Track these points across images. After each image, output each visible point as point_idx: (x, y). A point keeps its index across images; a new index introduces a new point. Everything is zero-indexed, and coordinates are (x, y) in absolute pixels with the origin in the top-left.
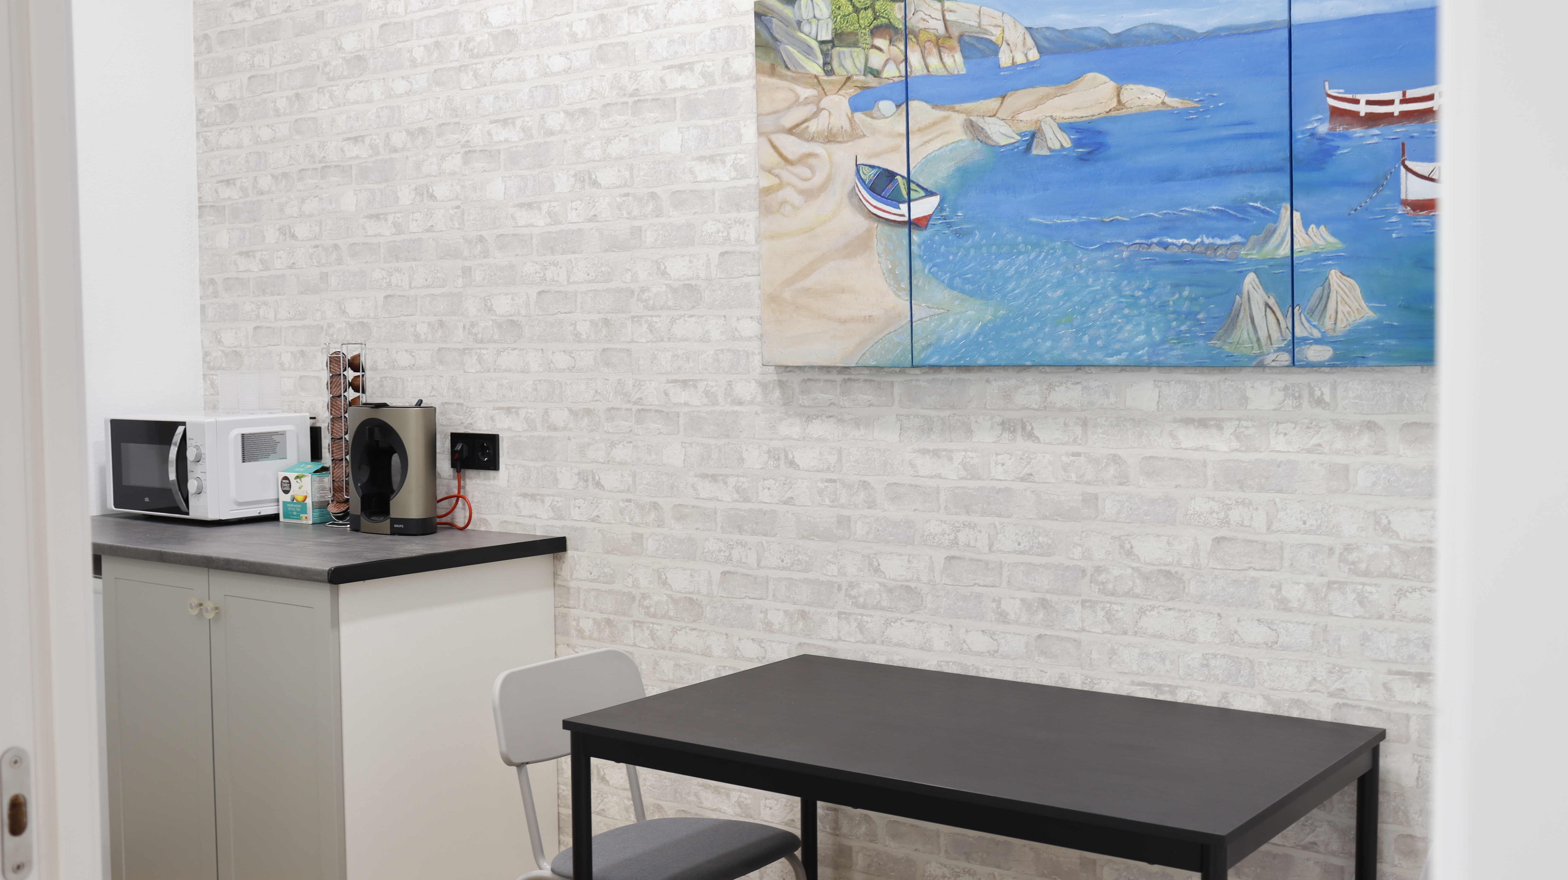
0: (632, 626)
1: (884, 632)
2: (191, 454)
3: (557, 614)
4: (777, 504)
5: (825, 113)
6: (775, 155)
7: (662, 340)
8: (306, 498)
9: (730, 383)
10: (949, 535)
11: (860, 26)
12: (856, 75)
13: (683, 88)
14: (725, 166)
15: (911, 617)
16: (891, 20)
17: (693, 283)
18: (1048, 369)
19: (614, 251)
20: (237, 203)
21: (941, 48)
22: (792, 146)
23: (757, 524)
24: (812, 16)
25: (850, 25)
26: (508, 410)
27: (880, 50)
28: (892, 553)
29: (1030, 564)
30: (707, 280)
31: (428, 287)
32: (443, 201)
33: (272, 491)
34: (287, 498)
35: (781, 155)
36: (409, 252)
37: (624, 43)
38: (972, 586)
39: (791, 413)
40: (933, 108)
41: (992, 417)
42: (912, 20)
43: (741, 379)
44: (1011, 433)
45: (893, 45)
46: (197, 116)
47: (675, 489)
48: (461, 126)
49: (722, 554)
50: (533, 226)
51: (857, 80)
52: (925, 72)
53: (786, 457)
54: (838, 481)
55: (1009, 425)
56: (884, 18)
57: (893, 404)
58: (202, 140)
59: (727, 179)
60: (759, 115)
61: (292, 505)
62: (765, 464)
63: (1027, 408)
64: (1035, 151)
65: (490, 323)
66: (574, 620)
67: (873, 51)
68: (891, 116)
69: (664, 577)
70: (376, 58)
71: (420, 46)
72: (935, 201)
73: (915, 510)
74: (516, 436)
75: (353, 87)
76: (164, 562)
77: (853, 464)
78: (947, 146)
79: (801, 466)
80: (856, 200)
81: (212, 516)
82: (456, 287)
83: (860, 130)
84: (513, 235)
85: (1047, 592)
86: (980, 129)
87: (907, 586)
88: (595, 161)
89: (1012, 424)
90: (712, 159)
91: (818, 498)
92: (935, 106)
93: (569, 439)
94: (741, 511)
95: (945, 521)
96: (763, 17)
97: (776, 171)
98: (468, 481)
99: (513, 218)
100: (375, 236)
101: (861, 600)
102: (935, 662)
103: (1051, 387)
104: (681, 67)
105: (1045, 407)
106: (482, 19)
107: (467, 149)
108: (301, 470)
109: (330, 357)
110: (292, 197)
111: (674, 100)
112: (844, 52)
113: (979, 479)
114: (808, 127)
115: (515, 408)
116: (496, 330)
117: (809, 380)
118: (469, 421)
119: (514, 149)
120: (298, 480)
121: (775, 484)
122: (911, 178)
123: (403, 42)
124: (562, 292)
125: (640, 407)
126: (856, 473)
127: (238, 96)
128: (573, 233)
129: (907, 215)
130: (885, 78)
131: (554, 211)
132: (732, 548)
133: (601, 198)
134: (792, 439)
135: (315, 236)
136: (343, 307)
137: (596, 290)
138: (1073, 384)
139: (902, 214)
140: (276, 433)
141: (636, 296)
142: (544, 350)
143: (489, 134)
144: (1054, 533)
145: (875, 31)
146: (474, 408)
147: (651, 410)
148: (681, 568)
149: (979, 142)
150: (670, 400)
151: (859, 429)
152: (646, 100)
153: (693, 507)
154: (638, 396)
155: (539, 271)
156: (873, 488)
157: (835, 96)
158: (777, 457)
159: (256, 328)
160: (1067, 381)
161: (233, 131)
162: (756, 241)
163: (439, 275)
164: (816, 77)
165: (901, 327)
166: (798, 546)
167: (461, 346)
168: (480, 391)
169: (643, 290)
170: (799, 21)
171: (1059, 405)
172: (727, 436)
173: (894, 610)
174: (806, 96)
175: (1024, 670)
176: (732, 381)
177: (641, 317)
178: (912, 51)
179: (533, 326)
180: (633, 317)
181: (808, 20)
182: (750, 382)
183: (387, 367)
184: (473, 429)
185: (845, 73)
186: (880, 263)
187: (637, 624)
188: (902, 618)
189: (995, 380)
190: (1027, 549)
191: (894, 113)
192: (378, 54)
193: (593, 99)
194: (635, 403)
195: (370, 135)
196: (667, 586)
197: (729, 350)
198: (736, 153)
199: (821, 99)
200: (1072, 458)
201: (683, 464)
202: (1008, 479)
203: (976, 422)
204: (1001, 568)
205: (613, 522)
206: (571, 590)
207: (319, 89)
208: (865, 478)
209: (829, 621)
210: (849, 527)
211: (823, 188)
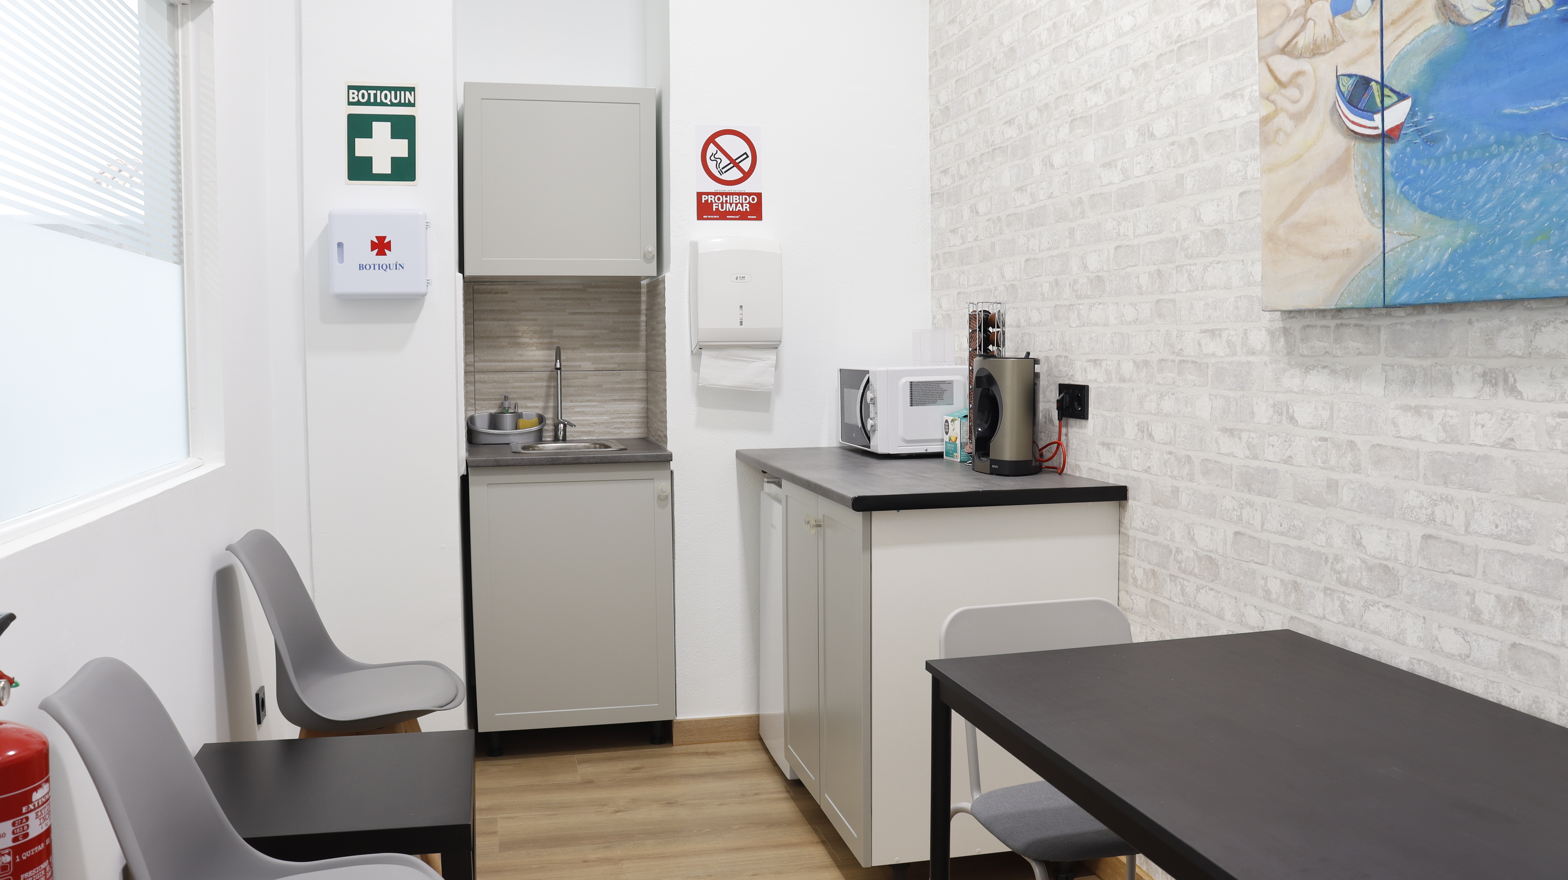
0: (1169, 579)
1: (1362, 616)
2: (869, 399)
3: (1120, 561)
4: (1279, 462)
5: (1311, 24)
6: (1272, 79)
7: (1198, 289)
8: (957, 438)
9: (1246, 332)
10: (1426, 509)
13: (1213, 25)
14: (1244, 101)
15: (1387, 601)
17: (1220, 227)
18: (1534, 304)
19: (1165, 201)
20: (950, 189)
22: (1285, 66)
23: (1262, 483)
26: (1095, 362)
28: (1373, 525)
29: (1507, 552)
30: (1230, 223)
31: (1049, 249)
32: (1058, 169)
33: (939, 432)
34: (946, 438)
35: (1276, 78)
36: (1039, 218)
38: (1447, 573)
39: (1293, 363)
41: (1473, 367)
43: (1255, 327)
44: (1493, 387)
46: (930, 120)
47: (1203, 443)
48: (1069, 97)
49: (1235, 513)
50: (1112, 184)
53: (1288, 411)
54: (1329, 440)
55: (1491, 377)
57: (1379, 352)
58: (933, 139)
59: (1245, 114)
60: (1259, 40)
61: (950, 445)
62: (1271, 419)
63: (1510, 355)
64: (1513, 22)
65: (1085, 279)
66: (1131, 568)
68: (1367, 13)
69: (1192, 533)
70: (1021, 47)
71: (1045, 30)
72: (1406, 105)
73: (1396, 477)
74: (1099, 387)
75: (1009, 76)
77: (1342, 421)
78: (1419, 36)
79: (1299, 422)
80: (1336, 117)
81: (884, 450)
82: (1066, 248)
83: (1340, 36)
84: (1100, 194)
85: (1525, 590)
86: (1451, 7)
87: (1385, 566)
88: (1152, 113)
89: (1493, 375)
90: (1234, 94)
91: (1312, 457)
93: (1133, 390)
94: (1251, 468)
95: (1423, 492)
97: (1272, 97)
98: (1069, 428)
99: (1100, 177)
100: (1020, 207)
101: (1345, 576)
102: (1407, 659)
103: (1537, 327)
105: (1530, 353)
107: (1072, 118)
108: (956, 415)
109: (970, 315)
110: (977, 178)
113: (1458, 442)
114: (1297, 42)
115: (1099, 360)
116: (1089, 286)
117: (1308, 326)
118: (1070, 373)
119: (1100, 112)
120: (955, 423)
121: (1278, 441)
122: (1385, 83)
123: (1035, 28)
124: (1130, 246)
125: (1181, 358)
126: (1345, 431)
127: (950, 98)
128: (1137, 187)
129: (1380, 127)
131: (1125, 167)
132: (1243, 508)
133: (1156, 150)
134: (1293, 392)
135: (989, 211)
137: (1152, 242)
138: (1562, 323)
139: (1376, 126)
140: (943, 382)
141: (1179, 245)
142: (1118, 304)
143: (1085, 101)
144: (1534, 516)
146: (1075, 360)
147: (1188, 361)
148: (1204, 525)
149: (1451, 24)
150: (1202, 351)
151: (1349, 381)
152: (1186, 45)
153: (1216, 462)
154: (1179, 346)
155: (1115, 226)
156: (1359, 449)
158: (1280, 411)
160: (1555, 319)
161: (948, 128)
163: (1056, 237)
165: (1374, 260)
166: (1294, 510)
167: (1067, 303)
168: (1079, 344)
169: (1184, 239)
171: (1545, 350)
172: (1243, 389)
173: (1373, 591)
174: (1294, 8)
175: (1495, 685)
176: (1247, 330)
177: (1183, 266)
179: (1111, 280)
180: (1177, 267)
184: (1074, 381)
186: (1356, 186)
187: (1172, 578)
188: (1379, 602)
189: (1478, 320)
190: (1505, 533)
191: (1368, 10)
192: (1022, 43)
194: (1178, 354)
195: (1018, 116)
196: (1194, 543)
197: (1245, 296)
199: (1308, 9)
200: (1559, 420)
201: (1210, 417)
202: (1487, 444)
203: (1457, 372)
204: (1477, 555)
205: (1159, 474)
206: (1130, 539)
207: (991, 82)
208: (1352, 438)
209: (1317, 596)
210: (1337, 492)
211: (1309, 108)
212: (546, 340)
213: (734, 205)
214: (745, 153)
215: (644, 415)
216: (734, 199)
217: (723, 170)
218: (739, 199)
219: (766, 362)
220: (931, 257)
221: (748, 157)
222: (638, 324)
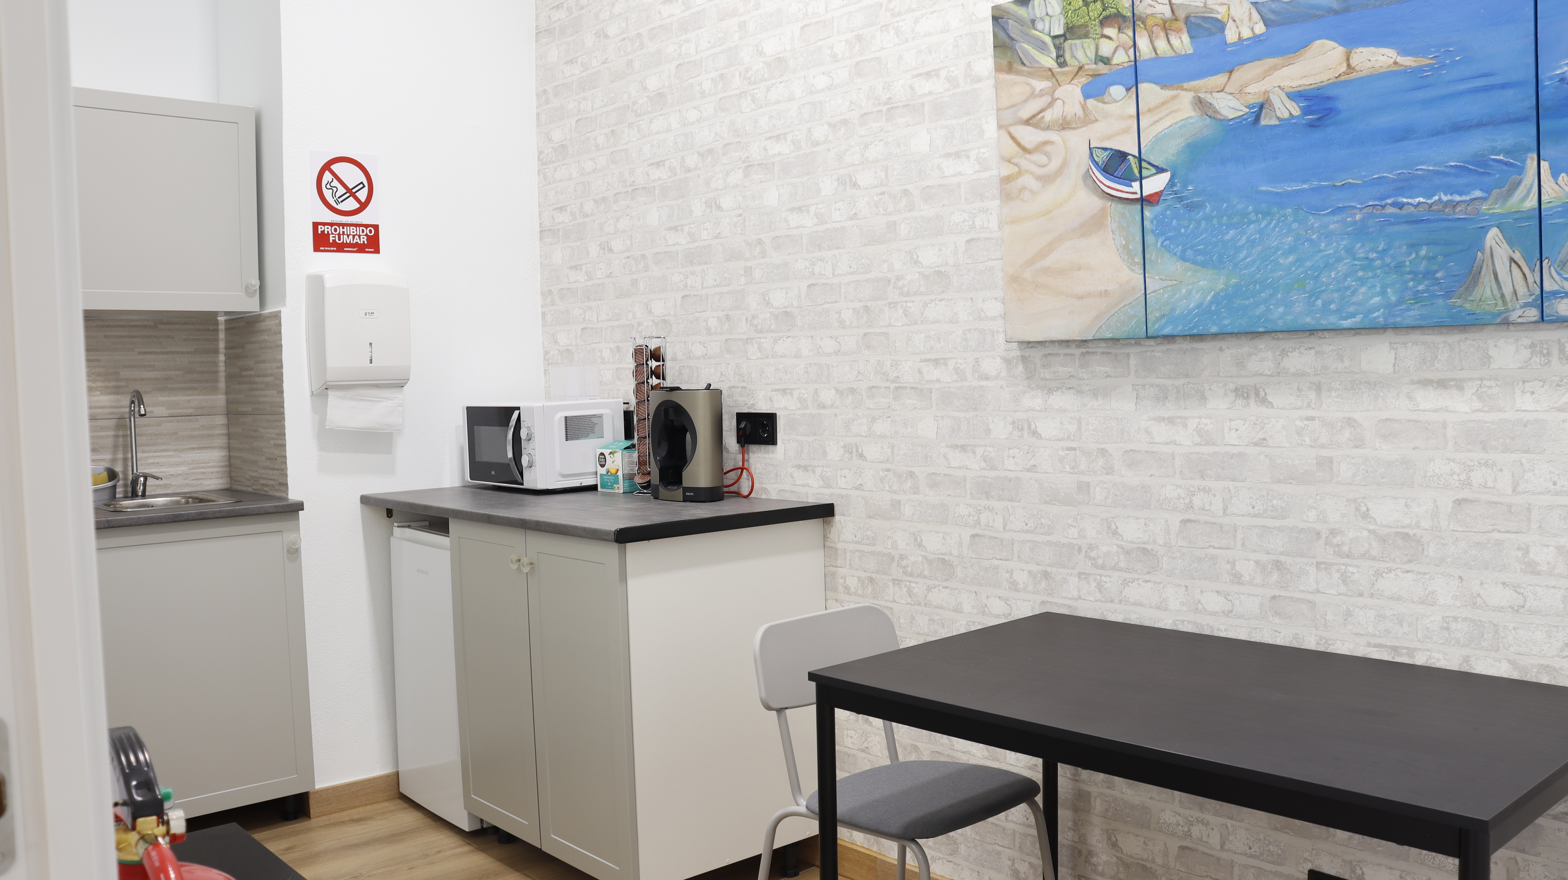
0: (892, 584)
1: (1121, 592)
2: (523, 434)
3: (827, 572)
4: (1021, 471)
5: (1059, 102)
6: (1014, 145)
7: (916, 324)
8: (618, 470)
9: (977, 360)
10: (1184, 499)
11: (1090, 18)
12: (1088, 64)
13: (930, 93)
14: (969, 161)
15: (1147, 577)
16: (1119, 9)
17: (943, 269)
18: (1280, 335)
19: (873, 245)
20: (568, 226)
21: (1169, 31)
22: (1029, 136)
23: (1003, 490)
24: (1045, 13)
25: (1081, 18)
26: (784, 391)
27: (1109, 38)
28: (1129, 517)
29: (1264, 526)
30: (955, 266)
31: (717, 286)
32: (728, 211)
33: (592, 465)
34: (602, 471)
35: (1019, 145)
36: (701, 257)
37: (878, 58)
38: (1207, 548)
39: (1034, 386)
40: (1162, 89)
41: (1226, 385)
42: (1139, 8)
43: (987, 356)
44: (1245, 399)
45: (1122, 33)
46: (538, 157)
47: (929, 459)
48: (742, 144)
49: (971, 518)
50: (803, 227)
51: (1089, 69)
52: (1154, 55)
53: (1029, 427)
54: (1078, 449)
55: (1243, 391)
56: (1112, 8)
57: (1129, 375)
58: (542, 176)
59: (972, 172)
60: (998, 110)
61: (607, 477)
62: (1010, 434)
63: (1260, 374)
64: (1264, 122)
65: (768, 315)
66: (842, 578)
67: (1103, 40)
68: (1122, 99)
69: (919, 540)
70: (673, 94)
71: (708, 79)
72: (1165, 177)
73: (1151, 476)
74: (790, 414)
75: (656, 120)
76: (491, 523)
77: (1092, 432)
78: (1176, 123)
79: (1043, 436)
80: (1090, 182)
81: (541, 486)
82: (740, 285)
83: (1092, 116)
84: (786, 236)
85: (1282, 554)
86: (1208, 105)
87: (1144, 549)
88: (854, 165)
89: (1245, 390)
90: (957, 155)
91: (1059, 465)
92: (1164, 87)
93: (836, 415)
94: (988, 478)
95: (1180, 486)
96: (1000, 20)
97: (1015, 161)
98: (750, 454)
99: (786, 221)
100: (674, 245)
101: (1100, 561)
102: (1171, 621)
103: (1284, 353)
104: (928, 75)
105: (1278, 373)
106: (758, 50)
107: (747, 164)
108: (614, 447)
109: (635, 349)
110: (609, 217)
111: (923, 104)
112: (1075, 44)
113: (1213, 444)
114: (1043, 117)
115: (789, 389)
116: (773, 321)
117: (1050, 354)
118: (752, 402)
119: (786, 160)
120: (611, 455)
121: (1019, 453)
122: (1143, 157)
123: (694, 77)
124: (828, 284)
125: (897, 385)
126: (1095, 441)
127: (568, 137)
128: (837, 231)
129: (1139, 192)
130: (1115, 64)
131: (820, 213)
132: (980, 513)
133: (861, 198)
134: (1035, 410)
135: (627, 249)
136: (649, 308)
137: (857, 281)
138: (1306, 349)
139: (1134, 191)
140: (594, 416)
141: (892, 284)
142: (814, 337)
143: (765, 149)
144: (1288, 497)
145: (1104, 22)
146: (756, 390)
147: (906, 387)
148: (934, 531)
149: (1207, 117)
150: (924, 378)
151: (1097, 399)
152: (898, 107)
153: (945, 475)
154: (895, 375)
155: (808, 266)
156: (1111, 455)
157: (1068, 86)
158: (1020, 427)
159: (583, 329)
160: (1300, 347)
161: (565, 166)
162: (999, 227)
163: (725, 275)
164: (1050, 70)
165: (1135, 300)
166: (1040, 510)
167: (744, 337)
168: (761, 375)
169: (898, 278)
170: (1033, 19)
171: (1292, 370)
172: (975, 409)
173: (1132, 571)
174: (1041, 88)
175: (1258, 630)
177: (897, 303)
178: (1140, 37)
179: (804, 316)
180: (890, 304)
181: (1041, 18)
182: (995, 358)
183: (684, 358)
184: (755, 409)
185: (1077, 64)
186: (1114, 240)
187: (896, 582)
188: (1139, 579)
189: (1228, 348)
190: (1262, 512)
191: (1125, 97)
192: (675, 90)
193: (852, 110)
194: (893, 382)
195: (669, 159)
196: (922, 548)
197: (976, 329)
198: (979, 148)
199: (1055, 90)
200: (1306, 422)
201: (936, 436)
202: (1242, 444)
203: (1210, 389)
204: (1236, 531)
205: (875, 490)
206: (839, 551)
207: (629, 124)
208: (1104, 446)
209: (1070, 581)
210: (1089, 492)
211: (1059, 172)
212: (113, 384)
213: (351, 237)
214: (362, 183)
215: (226, 463)
216: (352, 231)
217: (340, 200)
218: (356, 230)
219: (393, 401)
220: (541, 293)
221: (364, 186)
222: (216, 364)
